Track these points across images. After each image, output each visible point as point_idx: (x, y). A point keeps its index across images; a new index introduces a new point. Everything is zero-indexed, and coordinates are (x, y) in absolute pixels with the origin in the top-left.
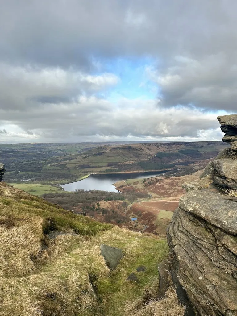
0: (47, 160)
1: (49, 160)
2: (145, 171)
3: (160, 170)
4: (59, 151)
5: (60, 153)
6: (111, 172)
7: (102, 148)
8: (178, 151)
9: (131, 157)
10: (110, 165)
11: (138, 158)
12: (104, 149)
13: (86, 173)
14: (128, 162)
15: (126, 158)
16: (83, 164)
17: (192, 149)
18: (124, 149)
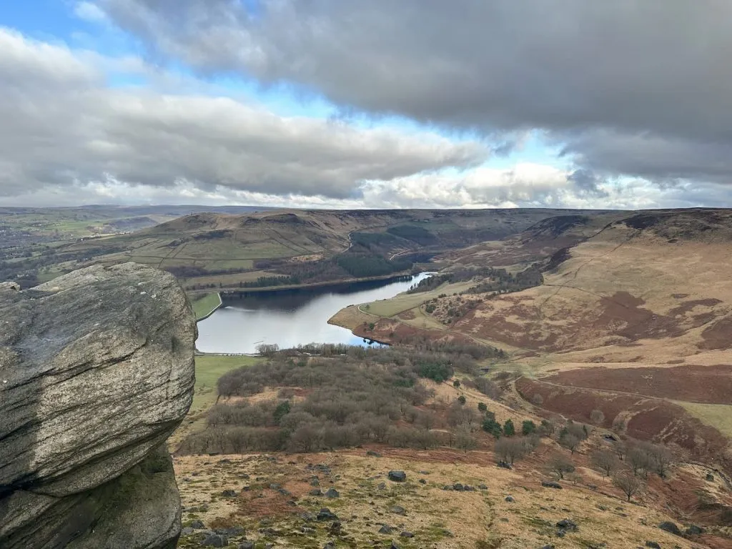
0: (30, 255)
1: (35, 254)
2: (356, 280)
3: (389, 277)
4: (33, 229)
5: (38, 234)
6: (275, 285)
7: (199, 218)
8: (385, 229)
9: (305, 244)
10: (260, 266)
11: (323, 246)
12: (205, 222)
13: (201, 292)
14: (307, 256)
15: (295, 247)
16: (178, 266)
17: (409, 224)
18: (280, 222)
